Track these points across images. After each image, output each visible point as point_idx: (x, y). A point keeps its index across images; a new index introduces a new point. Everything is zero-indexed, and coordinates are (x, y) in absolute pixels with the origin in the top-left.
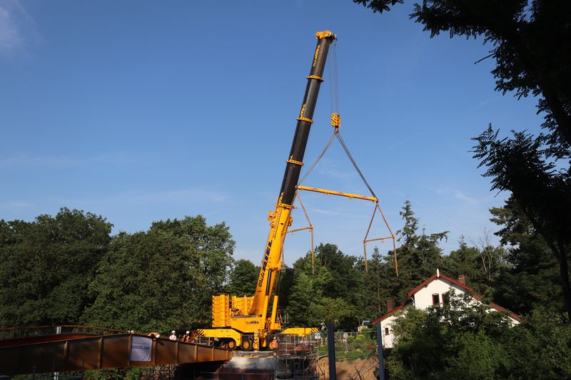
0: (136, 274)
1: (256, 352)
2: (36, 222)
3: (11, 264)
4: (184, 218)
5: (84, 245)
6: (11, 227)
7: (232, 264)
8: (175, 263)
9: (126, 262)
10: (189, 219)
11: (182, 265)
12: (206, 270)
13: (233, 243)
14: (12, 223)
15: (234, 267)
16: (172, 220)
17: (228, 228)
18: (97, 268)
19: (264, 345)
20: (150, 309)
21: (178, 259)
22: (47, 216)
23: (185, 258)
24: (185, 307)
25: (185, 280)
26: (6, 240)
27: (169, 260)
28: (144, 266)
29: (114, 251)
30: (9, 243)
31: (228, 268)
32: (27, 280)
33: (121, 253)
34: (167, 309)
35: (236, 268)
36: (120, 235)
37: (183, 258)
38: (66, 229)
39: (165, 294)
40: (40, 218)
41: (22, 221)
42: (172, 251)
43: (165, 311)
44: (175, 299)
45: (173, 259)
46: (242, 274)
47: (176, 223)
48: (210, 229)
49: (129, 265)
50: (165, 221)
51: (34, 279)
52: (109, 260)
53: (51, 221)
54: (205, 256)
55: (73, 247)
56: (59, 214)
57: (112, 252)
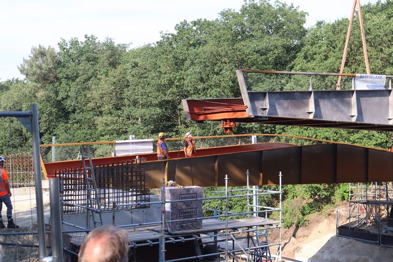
2: (219, 18)
3: (198, 69)
5: (275, 41)
6: (195, 28)
9: (326, 57)
14: (195, 23)
22: (230, 10)
26: (191, 42)
27: (381, 50)
29: (312, 45)
30: (194, 45)
32: (218, 85)
33: (320, 47)
36: (317, 25)
38: (253, 23)
40: (223, 14)
41: (205, 20)
42: (385, 39)
49: (330, 60)
51: (223, 84)
52: (306, 57)
53: (235, 16)
55: (262, 45)
56: (243, 6)
57: (309, 47)
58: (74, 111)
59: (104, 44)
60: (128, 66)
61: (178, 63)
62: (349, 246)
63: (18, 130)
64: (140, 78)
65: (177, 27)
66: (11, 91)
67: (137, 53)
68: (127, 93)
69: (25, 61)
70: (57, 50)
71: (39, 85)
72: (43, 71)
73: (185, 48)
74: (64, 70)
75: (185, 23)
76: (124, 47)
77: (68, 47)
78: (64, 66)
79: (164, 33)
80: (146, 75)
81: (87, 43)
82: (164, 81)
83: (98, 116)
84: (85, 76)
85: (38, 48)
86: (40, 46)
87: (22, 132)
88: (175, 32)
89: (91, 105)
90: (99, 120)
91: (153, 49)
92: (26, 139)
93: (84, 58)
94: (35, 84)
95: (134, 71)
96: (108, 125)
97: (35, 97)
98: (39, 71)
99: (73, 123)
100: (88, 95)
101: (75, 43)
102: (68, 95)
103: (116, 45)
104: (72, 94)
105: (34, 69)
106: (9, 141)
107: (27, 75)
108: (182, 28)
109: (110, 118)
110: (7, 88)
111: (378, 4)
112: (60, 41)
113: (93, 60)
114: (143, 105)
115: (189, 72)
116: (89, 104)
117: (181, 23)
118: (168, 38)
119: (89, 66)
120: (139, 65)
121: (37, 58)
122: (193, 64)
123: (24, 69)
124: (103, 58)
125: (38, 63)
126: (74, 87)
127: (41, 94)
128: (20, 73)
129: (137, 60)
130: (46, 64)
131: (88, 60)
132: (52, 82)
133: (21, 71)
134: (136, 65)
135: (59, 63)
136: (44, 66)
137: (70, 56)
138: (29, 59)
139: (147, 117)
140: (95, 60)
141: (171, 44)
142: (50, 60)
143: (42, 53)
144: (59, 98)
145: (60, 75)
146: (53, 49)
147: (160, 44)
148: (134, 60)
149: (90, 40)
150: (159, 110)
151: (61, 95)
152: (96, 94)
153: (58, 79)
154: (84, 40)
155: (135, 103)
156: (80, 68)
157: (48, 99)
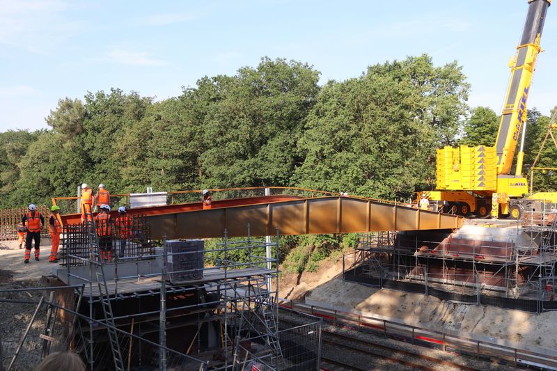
0: (348, 128)
1: (493, 220)
2: (237, 75)
3: (216, 122)
4: (405, 59)
5: (291, 97)
6: (215, 83)
7: (467, 112)
8: (393, 112)
9: (336, 114)
10: (411, 59)
11: (402, 116)
12: (435, 122)
13: (468, 86)
14: (215, 79)
15: (469, 116)
16: (391, 63)
17: (461, 68)
18: (305, 123)
19: (506, 212)
20: (366, 168)
21: (397, 108)
22: (248, 68)
23: (406, 107)
24: (407, 166)
25: (406, 134)
26: (211, 97)
27: (386, 109)
28: (357, 118)
29: (323, 102)
30: (214, 100)
31: (462, 118)
32: (236, 138)
33: (331, 104)
34: (386, 167)
35: (473, 118)
36: (328, 83)
37: (402, 107)
38: (269, 80)
39: (382, 149)
40: (240, 71)
41: (225, 76)
42: (389, 99)
43: (383, 169)
44: (395, 156)
45: (391, 109)
46: (479, 125)
47: (397, 66)
48: (438, 71)
49: (339, 117)
50: (382, 64)
51: (240, 138)
52: (317, 114)
53: (252, 73)
54: (432, 103)
55: (278, 100)
56: (260, 64)
57: (321, 104)
58: (100, 162)
59: (130, 97)
60: (152, 118)
61: (199, 117)
62: (354, 289)
63: (46, 179)
64: (163, 130)
65: (199, 83)
66: (40, 141)
67: (161, 106)
68: (150, 144)
69: (52, 112)
70: (84, 102)
71: (66, 136)
72: (70, 123)
73: (206, 103)
74: (90, 122)
75: (205, 79)
76: (149, 100)
77: (95, 100)
78: (90, 118)
79: (186, 88)
80: (169, 128)
81: (113, 96)
82: (186, 134)
83: (123, 166)
84: (111, 128)
85: (65, 100)
86: (67, 99)
87: (49, 181)
88: (197, 87)
89: (116, 156)
90: (123, 170)
91: (175, 103)
92: (54, 189)
93: (110, 110)
94: (62, 135)
95: (158, 124)
96: (133, 176)
97: (62, 147)
98: (65, 123)
99: (99, 173)
100: (113, 147)
101: (101, 96)
102: (93, 147)
103: (141, 98)
104: (98, 145)
105: (61, 121)
106: (36, 190)
107: (54, 126)
108: (204, 83)
109: (134, 169)
110: (36, 139)
111: (386, 65)
112: (86, 94)
113: (119, 113)
114: (166, 157)
115: (208, 126)
116: (114, 155)
117: (203, 79)
118: (190, 92)
119: (114, 117)
120: (162, 118)
121: (64, 109)
122: (212, 118)
123: (51, 120)
124: (128, 111)
125: (64, 115)
126: (100, 139)
127: (68, 144)
128: (47, 124)
129: (160, 113)
130: (74, 116)
131: (114, 112)
132: (78, 134)
133: (48, 122)
134: (159, 118)
135: (86, 114)
136: (70, 118)
137: (96, 108)
138: (56, 111)
139: (169, 168)
140: (121, 112)
141: (192, 98)
142: (76, 112)
143: (68, 105)
144: (85, 149)
145: (86, 127)
146: (80, 101)
147: (182, 98)
148: (157, 113)
149: (116, 93)
150: (180, 162)
151: (88, 146)
152: (121, 146)
153: (84, 131)
154: (110, 93)
155: (158, 155)
156: (106, 120)
157: (75, 149)
